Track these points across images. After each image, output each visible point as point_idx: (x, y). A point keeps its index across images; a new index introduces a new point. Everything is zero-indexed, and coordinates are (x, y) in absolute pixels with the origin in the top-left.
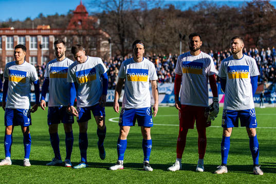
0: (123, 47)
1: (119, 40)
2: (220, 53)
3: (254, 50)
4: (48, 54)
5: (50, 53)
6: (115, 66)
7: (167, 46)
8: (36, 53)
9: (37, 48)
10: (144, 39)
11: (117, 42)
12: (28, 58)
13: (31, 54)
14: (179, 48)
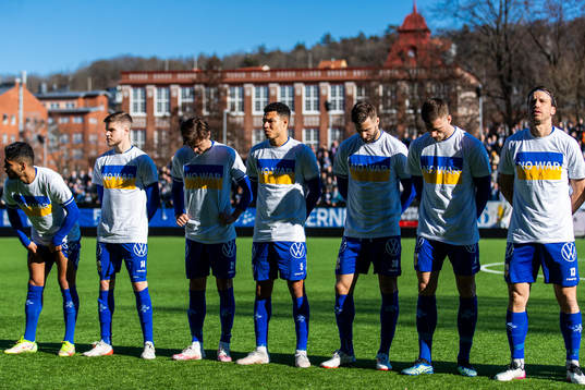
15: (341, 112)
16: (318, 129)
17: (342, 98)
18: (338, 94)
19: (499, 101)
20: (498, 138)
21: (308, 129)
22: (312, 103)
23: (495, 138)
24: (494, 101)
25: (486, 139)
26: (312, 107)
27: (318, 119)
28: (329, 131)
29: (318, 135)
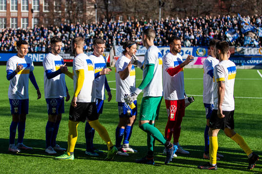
0: (107, 12)
1: (104, 5)
2: (196, 19)
3: (226, 17)
4: (38, 16)
5: (40, 16)
6: (99, 30)
7: (148, 12)
8: (26, 15)
9: (28, 10)
10: (127, 5)
11: (101, 7)
12: (20, 19)
13: (23, 15)
14: (158, 14)
15: (38, 11)
16: (28, 18)
17: (38, 5)
18: (36, 3)
19: (103, 10)
20: (103, 26)
21: (23, 18)
22: (25, 7)
23: (102, 26)
24: (101, 10)
25: (98, 26)
26: (25, 9)
27: (28, 14)
28: (33, 20)
29: (28, 21)
